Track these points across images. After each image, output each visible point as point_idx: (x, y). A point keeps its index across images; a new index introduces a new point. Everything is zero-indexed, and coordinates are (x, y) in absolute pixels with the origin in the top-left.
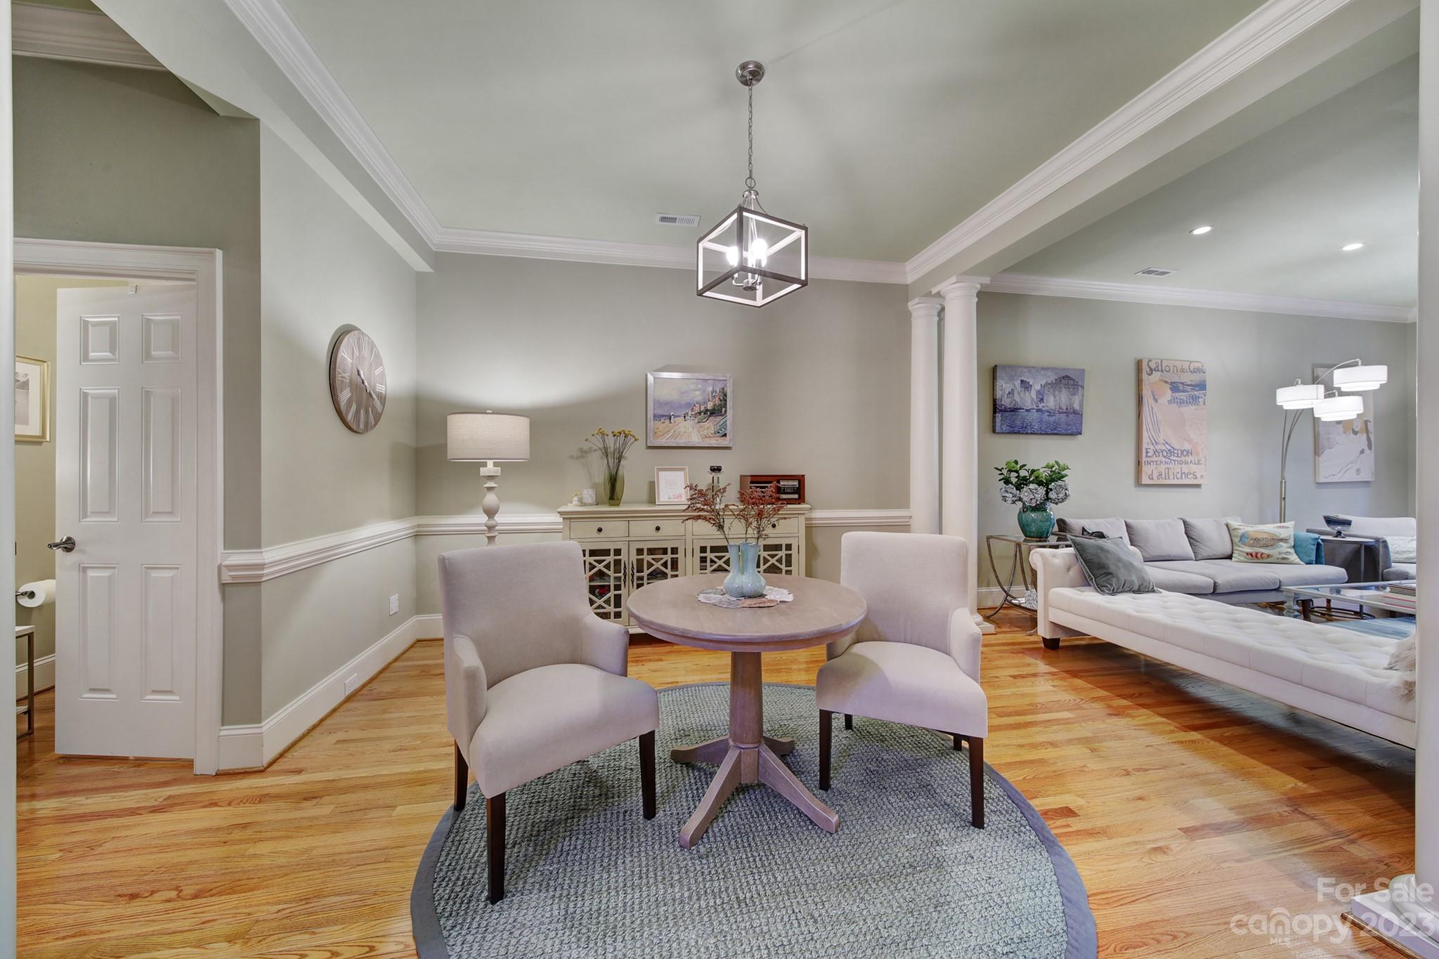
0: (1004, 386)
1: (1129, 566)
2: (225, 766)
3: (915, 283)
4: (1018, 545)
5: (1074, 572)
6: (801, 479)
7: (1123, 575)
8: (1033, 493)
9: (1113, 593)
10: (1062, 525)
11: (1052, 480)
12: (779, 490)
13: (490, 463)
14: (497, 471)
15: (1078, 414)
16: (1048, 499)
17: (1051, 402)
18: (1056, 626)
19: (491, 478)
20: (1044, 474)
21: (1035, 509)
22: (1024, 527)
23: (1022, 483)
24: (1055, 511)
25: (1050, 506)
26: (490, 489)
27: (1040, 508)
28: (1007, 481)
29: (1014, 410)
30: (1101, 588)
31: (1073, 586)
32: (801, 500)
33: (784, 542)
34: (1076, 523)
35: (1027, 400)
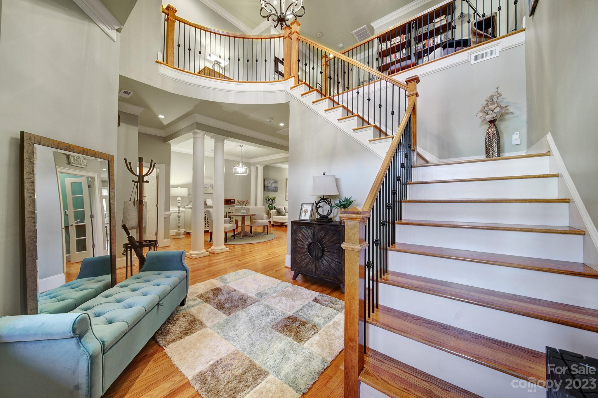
0: (266, 182)
1: (283, 212)
2: (164, 246)
3: (252, 163)
4: (268, 211)
5: (276, 214)
6: (234, 200)
7: (282, 213)
8: (271, 202)
9: (281, 216)
10: (275, 207)
11: (273, 199)
12: (231, 202)
13: (179, 197)
14: (180, 199)
15: (277, 188)
16: (273, 203)
17: (273, 186)
18: (274, 222)
19: (179, 200)
20: (272, 198)
21: (271, 205)
22: (269, 208)
23: (269, 200)
24: (274, 205)
25: (273, 204)
26: (179, 203)
27: (272, 204)
28: (267, 200)
29: (268, 187)
30: (279, 215)
31: (276, 216)
32: (234, 204)
33: (231, 212)
34: (277, 207)
35: (270, 185)
